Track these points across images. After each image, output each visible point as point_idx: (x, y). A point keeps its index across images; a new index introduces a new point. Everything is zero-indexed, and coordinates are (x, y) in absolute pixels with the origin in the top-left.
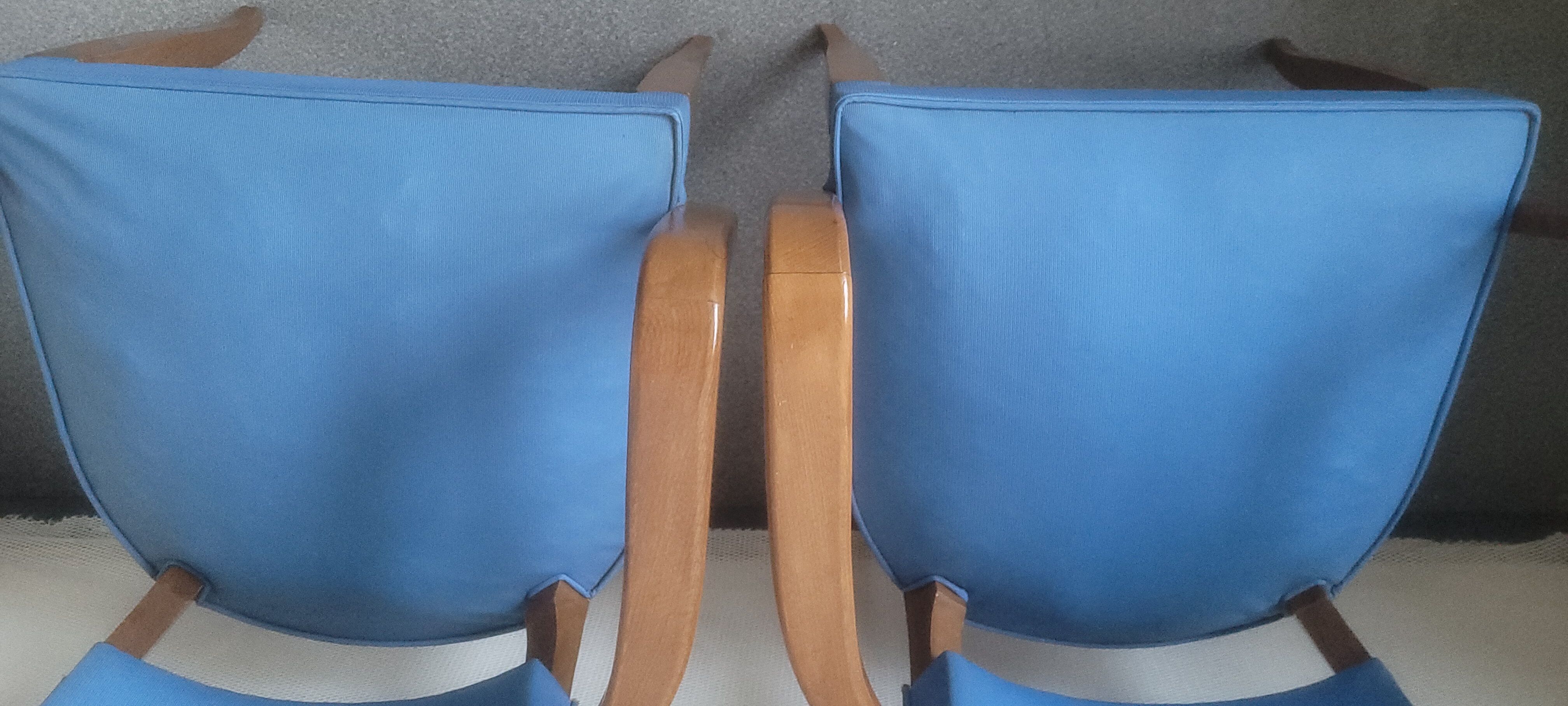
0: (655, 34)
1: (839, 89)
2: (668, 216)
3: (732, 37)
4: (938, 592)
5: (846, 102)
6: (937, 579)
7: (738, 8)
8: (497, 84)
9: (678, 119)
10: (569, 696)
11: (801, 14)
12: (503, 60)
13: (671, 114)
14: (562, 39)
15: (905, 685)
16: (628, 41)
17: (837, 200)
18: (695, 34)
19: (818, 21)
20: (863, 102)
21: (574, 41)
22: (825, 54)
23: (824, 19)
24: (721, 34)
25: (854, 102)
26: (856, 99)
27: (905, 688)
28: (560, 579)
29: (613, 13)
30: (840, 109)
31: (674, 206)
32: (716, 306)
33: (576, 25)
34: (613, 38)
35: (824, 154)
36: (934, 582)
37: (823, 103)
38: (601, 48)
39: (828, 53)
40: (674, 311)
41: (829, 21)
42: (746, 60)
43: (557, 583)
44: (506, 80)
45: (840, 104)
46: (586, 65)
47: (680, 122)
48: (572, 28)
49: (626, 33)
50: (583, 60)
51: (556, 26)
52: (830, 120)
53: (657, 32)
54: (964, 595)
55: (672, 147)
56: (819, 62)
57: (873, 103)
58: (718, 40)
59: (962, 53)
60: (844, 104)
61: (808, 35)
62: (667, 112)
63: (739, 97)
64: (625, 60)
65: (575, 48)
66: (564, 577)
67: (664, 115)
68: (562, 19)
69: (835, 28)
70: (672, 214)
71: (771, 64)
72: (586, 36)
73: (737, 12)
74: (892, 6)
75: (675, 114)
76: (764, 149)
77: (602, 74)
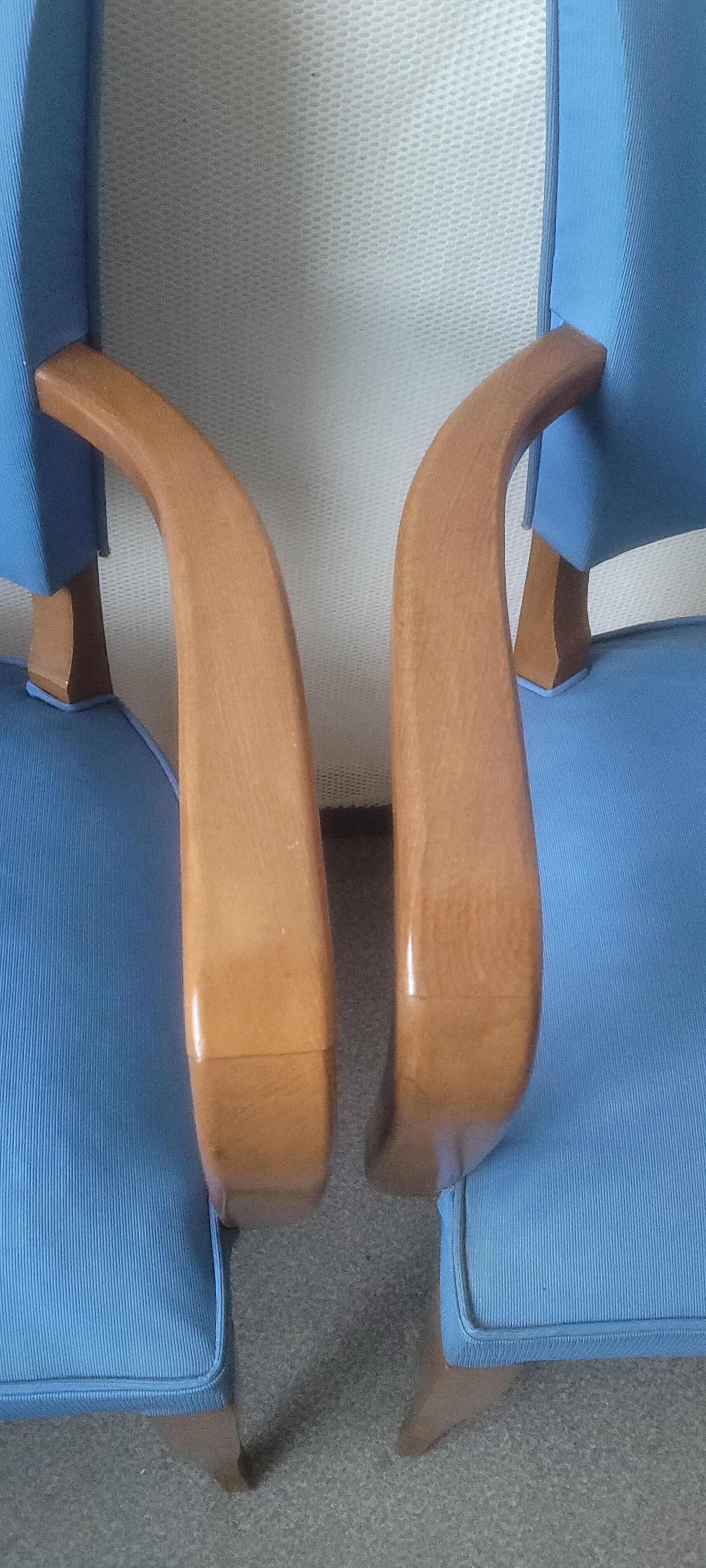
0: (476, 1453)
1: (219, 1398)
2: (469, 1166)
3: (371, 1458)
4: (65, 687)
5: (209, 1376)
6: (67, 706)
7: (367, 1504)
8: (675, 1360)
9: (467, 1324)
10: (533, 531)
11: (276, 1503)
12: (674, 1395)
13: (477, 1331)
14: (599, 1432)
15: (106, 556)
16: (512, 1438)
17: (219, 1208)
18: (422, 1459)
19: (254, 1494)
20: (182, 1378)
21: (585, 1432)
22: (242, 1447)
23: (244, 1498)
24: (385, 1462)
25: (195, 1377)
26: (193, 1383)
27: (105, 552)
28: (550, 691)
29: (536, 1478)
30: (217, 1362)
31: (459, 1185)
32: (411, 990)
33: (584, 1455)
34: (533, 1441)
35: (238, 1296)
36: (71, 703)
37: (242, 1372)
38: (548, 1424)
39: (238, 1450)
40: (481, 976)
41: (237, 1496)
42: (349, 1425)
43: (554, 687)
44: (665, 1365)
45: (219, 1371)
46: (564, 1396)
47: (463, 1319)
48: (588, 1451)
49: (514, 1450)
50: (569, 1404)
51: (610, 1451)
52: (232, 1346)
53: (474, 1456)
54: (32, 689)
55: (471, 1277)
56: (249, 1431)
57: (167, 1379)
58: (390, 1452)
59: (49, 1465)
60: (213, 1370)
61: (267, 1473)
62: (485, 1335)
63: (356, 1370)
64: (513, 1409)
65: (581, 1421)
66: (548, 693)
67: (486, 1329)
68: (603, 1462)
69: (228, 1485)
70: (462, 1172)
71: (316, 1424)
72: (569, 1441)
73: (367, 1498)
74: (148, 1529)
75: (473, 1332)
76: (319, 1296)
77: (542, 1386)
